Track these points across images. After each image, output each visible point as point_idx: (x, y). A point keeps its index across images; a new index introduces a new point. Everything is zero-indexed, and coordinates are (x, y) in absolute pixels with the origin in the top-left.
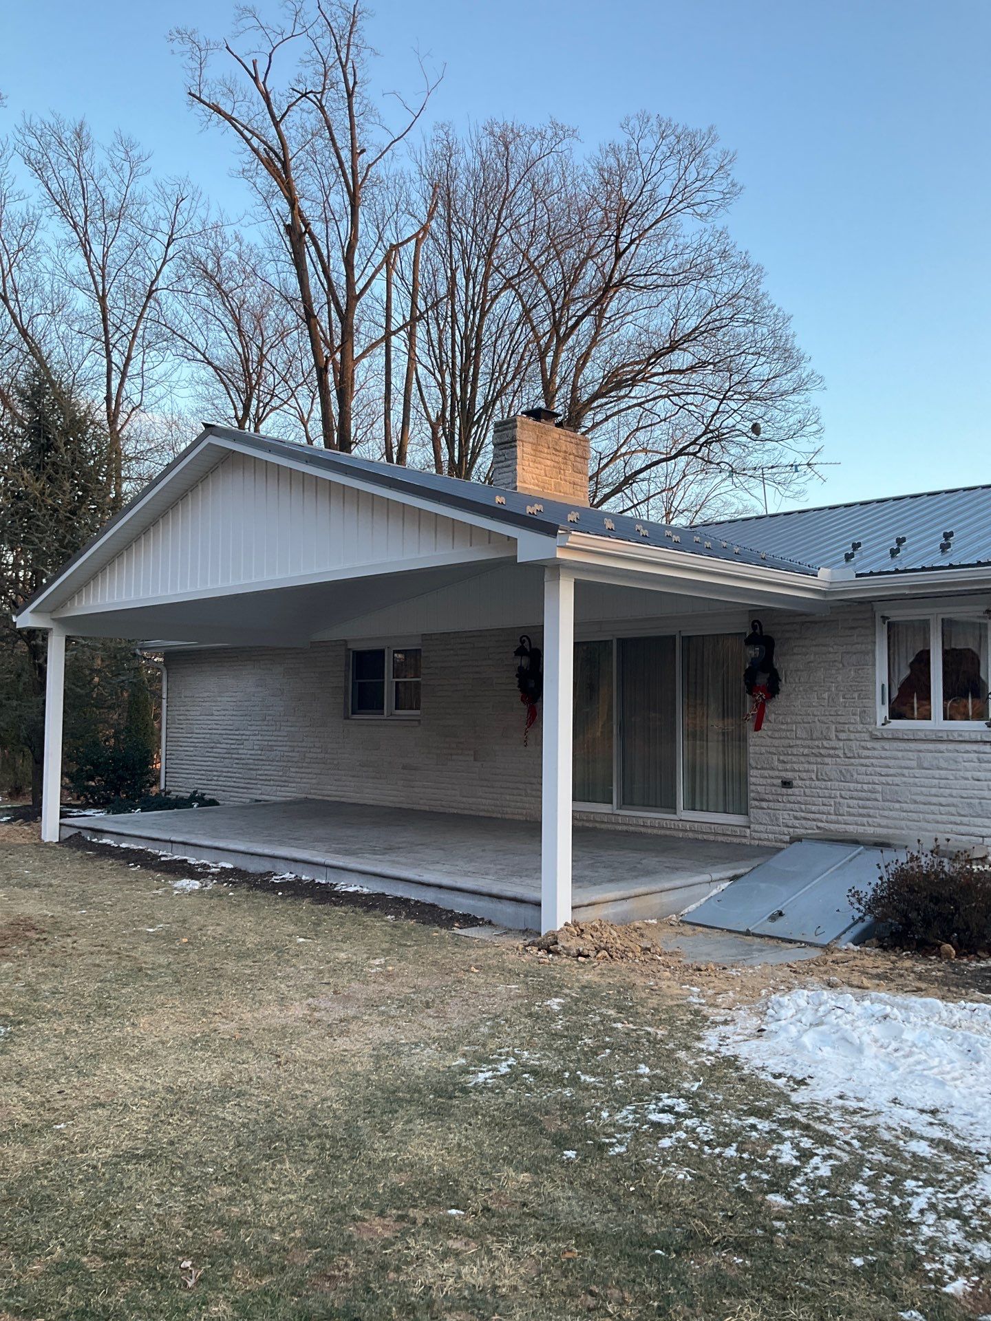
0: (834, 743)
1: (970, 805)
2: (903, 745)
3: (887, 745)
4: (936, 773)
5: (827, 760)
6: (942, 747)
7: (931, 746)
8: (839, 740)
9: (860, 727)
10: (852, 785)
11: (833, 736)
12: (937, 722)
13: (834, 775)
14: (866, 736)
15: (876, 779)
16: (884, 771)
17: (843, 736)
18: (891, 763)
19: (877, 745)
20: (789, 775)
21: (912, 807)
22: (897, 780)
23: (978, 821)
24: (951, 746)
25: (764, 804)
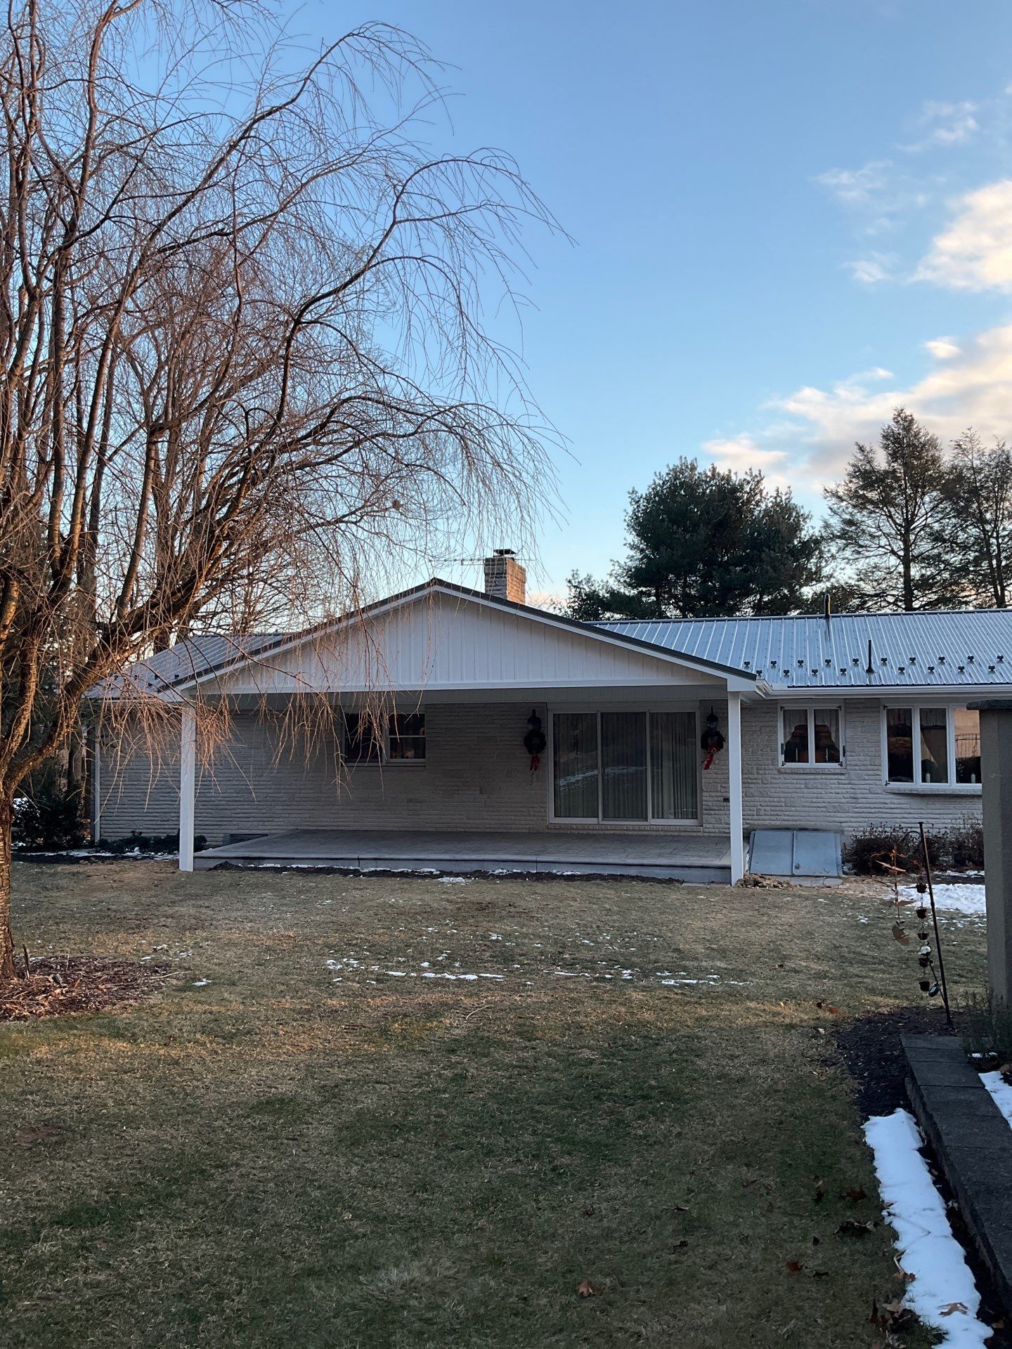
0: (756, 776)
1: (834, 807)
2: (797, 776)
3: (787, 776)
4: (815, 790)
5: (752, 786)
6: (819, 777)
7: (812, 777)
8: (758, 773)
9: (771, 767)
10: (767, 799)
11: (755, 771)
12: (812, 763)
13: (756, 794)
14: (776, 772)
15: (782, 795)
16: (786, 790)
17: (761, 772)
18: (790, 786)
19: (782, 776)
20: (728, 795)
21: (803, 809)
22: (794, 795)
23: (839, 815)
24: (824, 777)
25: (712, 812)
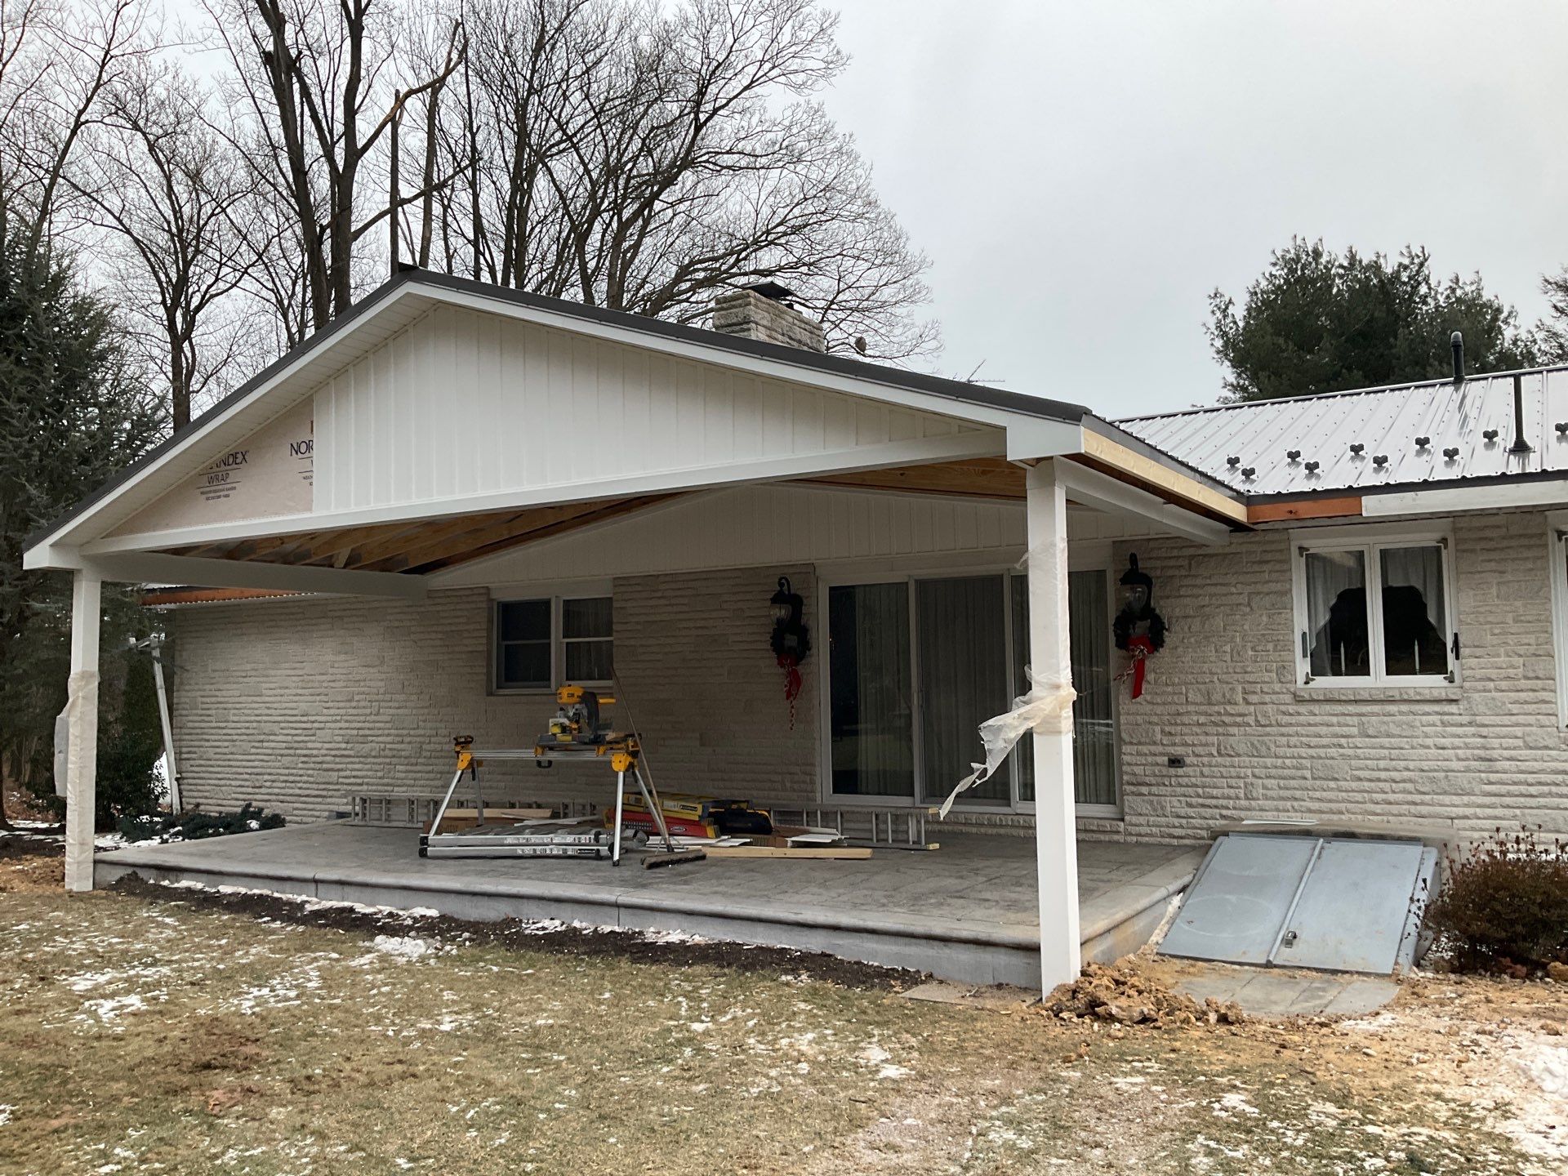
0: (1242, 708)
1: (1433, 780)
2: (1339, 708)
3: (1316, 708)
4: (1385, 741)
5: (1234, 730)
6: (1393, 708)
7: (1376, 708)
8: (1248, 703)
9: (1277, 687)
10: (1269, 761)
11: (1239, 698)
12: (1378, 678)
13: (1242, 748)
14: (1288, 698)
15: (1303, 752)
16: (1314, 741)
17: (1254, 698)
18: (1324, 730)
19: (1302, 709)
20: (1178, 751)
21: (1354, 785)
22: (1333, 752)
23: (1447, 799)
25: (1144, 790)
